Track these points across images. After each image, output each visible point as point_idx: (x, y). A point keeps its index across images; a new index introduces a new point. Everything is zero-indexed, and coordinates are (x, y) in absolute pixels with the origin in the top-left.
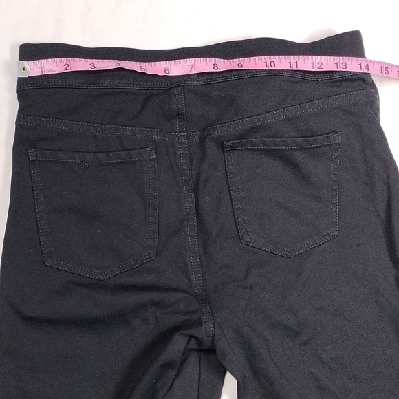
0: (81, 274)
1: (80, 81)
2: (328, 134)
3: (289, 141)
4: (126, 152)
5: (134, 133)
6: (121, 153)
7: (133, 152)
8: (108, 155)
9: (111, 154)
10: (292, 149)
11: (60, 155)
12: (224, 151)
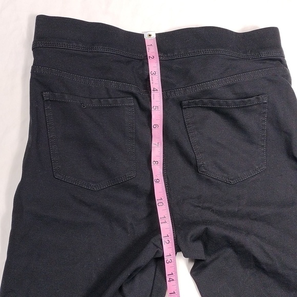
0: (81, 186)
1: (80, 45)
2: (258, 96)
3: (230, 101)
4: (113, 99)
5: (119, 86)
6: (109, 100)
7: (118, 99)
8: (100, 101)
9: (102, 100)
10: (232, 108)
11: (66, 97)
12: (182, 108)
